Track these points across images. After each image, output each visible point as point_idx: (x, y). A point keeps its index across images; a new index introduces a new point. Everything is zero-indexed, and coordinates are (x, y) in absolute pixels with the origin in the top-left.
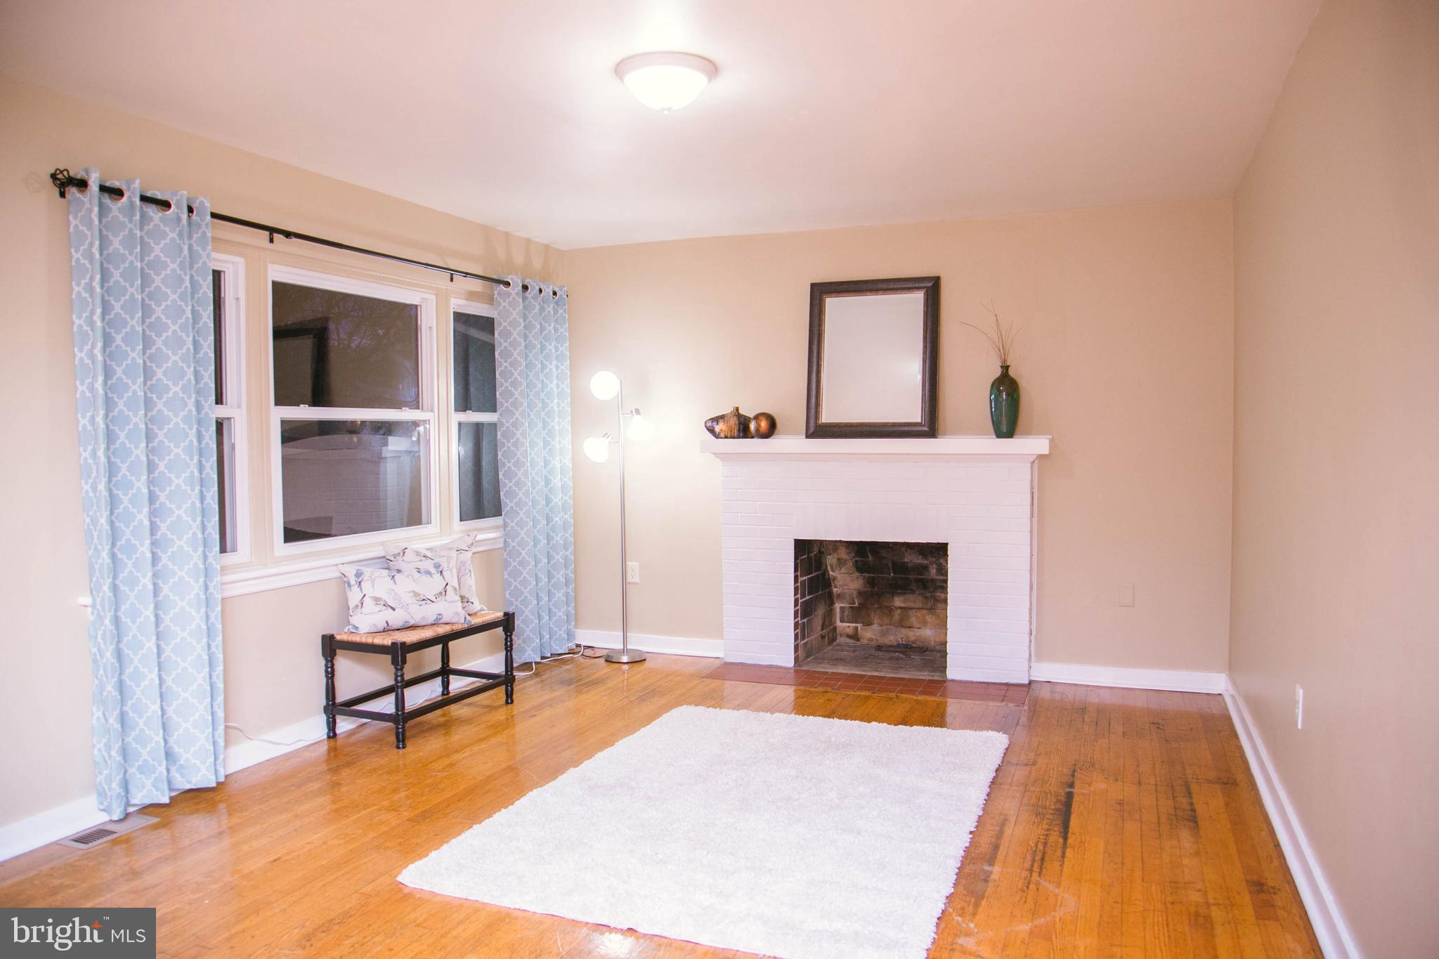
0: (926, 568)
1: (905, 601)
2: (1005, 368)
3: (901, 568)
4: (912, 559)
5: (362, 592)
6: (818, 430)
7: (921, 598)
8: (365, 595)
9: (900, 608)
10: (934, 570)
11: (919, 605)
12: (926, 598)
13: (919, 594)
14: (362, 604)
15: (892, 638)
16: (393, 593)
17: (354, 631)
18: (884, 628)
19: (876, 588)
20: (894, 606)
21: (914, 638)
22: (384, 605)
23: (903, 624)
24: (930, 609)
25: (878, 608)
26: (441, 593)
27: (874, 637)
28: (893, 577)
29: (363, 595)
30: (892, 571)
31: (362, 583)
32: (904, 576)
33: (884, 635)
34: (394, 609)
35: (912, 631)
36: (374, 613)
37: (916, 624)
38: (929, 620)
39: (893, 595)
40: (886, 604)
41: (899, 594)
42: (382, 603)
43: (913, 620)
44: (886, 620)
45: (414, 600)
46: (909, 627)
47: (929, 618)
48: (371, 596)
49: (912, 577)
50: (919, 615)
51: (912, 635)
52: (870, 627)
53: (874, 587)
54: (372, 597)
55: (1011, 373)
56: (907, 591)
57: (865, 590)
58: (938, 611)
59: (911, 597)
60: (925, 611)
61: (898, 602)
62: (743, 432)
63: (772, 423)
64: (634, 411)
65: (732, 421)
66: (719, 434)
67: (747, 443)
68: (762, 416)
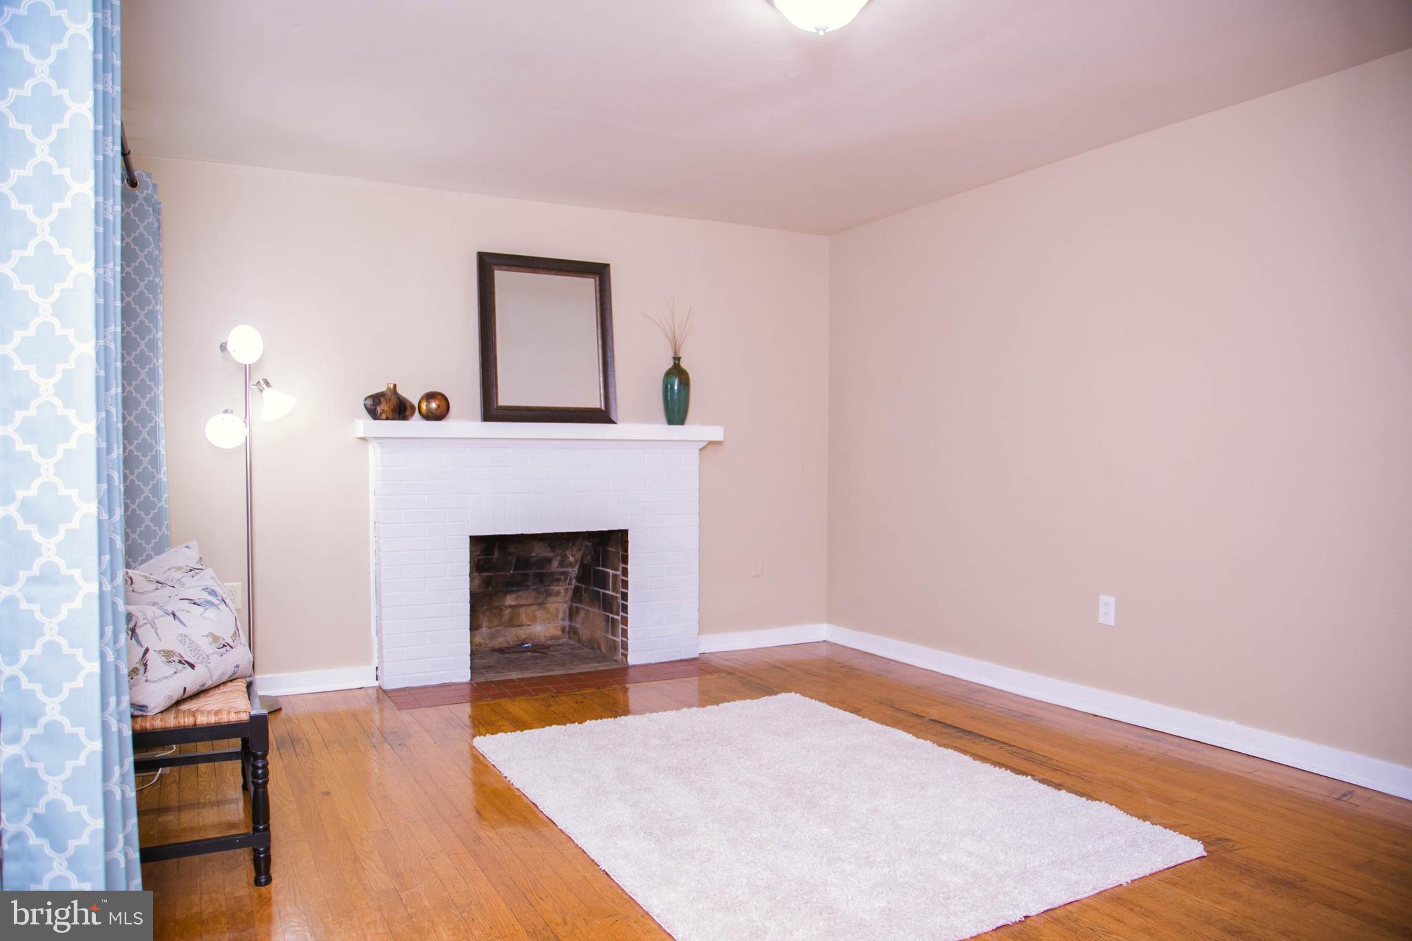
0: (549, 561)
1: (516, 599)
2: (677, 359)
3: (523, 563)
4: (540, 551)
5: (142, 646)
6: (492, 411)
7: (534, 593)
8: (147, 650)
9: (511, 607)
10: (557, 563)
11: (530, 601)
12: (539, 593)
13: (534, 589)
14: (146, 665)
15: (501, 640)
16: (188, 641)
17: (139, 713)
18: (493, 630)
19: (490, 588)
20: (504, 605)
21: (524, 637)
22: (180, 662)
23: (513, 622)
24: (540, 604)
25: (487, 609)
26: (235, 633)
27: (482, 641)
28: (513, 574)
29: (144, 649)
30: (513, 568)
31: (138, 631)
32: (524, 572)
33: (493, 638)
34: (192, 666)
35: (522, 629)
36: (167, 677)
37: (525, 621)
38: (540, 616)
39: (506, 593)
40: (496, 604)
41: (512, 592)
42: (176, 658)
43: (523, 618)
44: (496, 622)
45: (214, 647)
46: (519, 626)
47: (540, 614)
48: (158, 649)
49: (531, 572)
50: (529, 611)
51: (522, 633)
52: (478, 631)
53: (487, 588)
54: (159, 651)
55: (683, 364)
56: (522, 588)
57: (478, 591)
58: (548, 605)
59: (523, 594)
60: (535, 607)
61: (510, 600)
62: (400, 413)
63: (444, 403)
64: (262, 382)
65: (394, 400)
66: (381, 414)
67: (415, 425)
68: (430, 396)
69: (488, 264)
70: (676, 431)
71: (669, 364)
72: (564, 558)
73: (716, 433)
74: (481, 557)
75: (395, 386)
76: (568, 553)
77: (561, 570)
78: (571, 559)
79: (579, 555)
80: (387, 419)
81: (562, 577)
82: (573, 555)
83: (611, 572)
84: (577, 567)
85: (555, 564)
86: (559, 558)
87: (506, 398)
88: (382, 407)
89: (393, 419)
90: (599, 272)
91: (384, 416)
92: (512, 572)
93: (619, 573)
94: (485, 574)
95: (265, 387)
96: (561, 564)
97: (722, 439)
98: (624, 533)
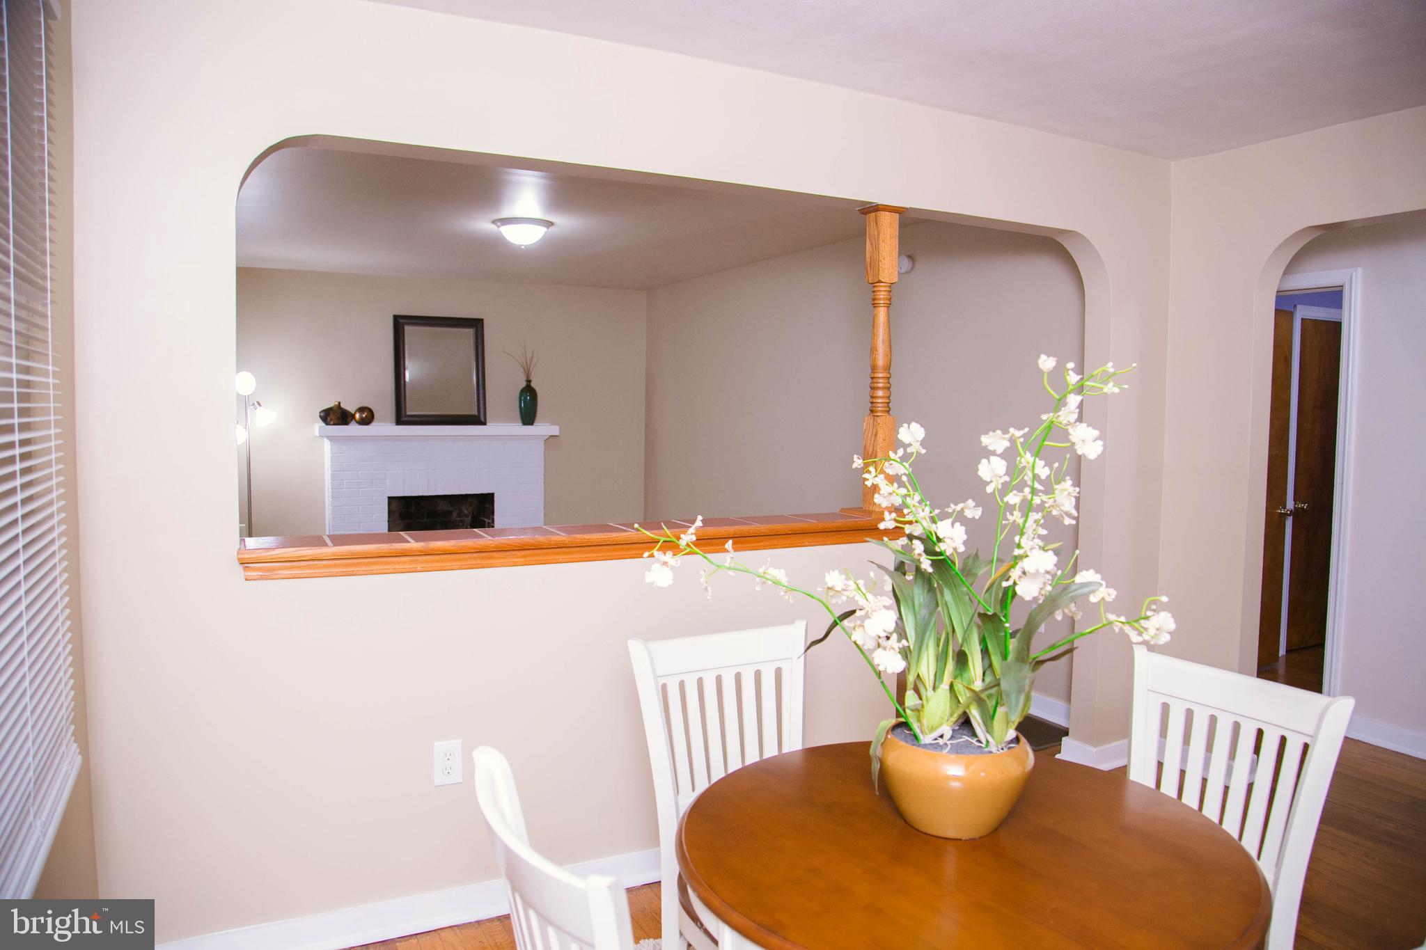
0: (450, 513)
2: (529, 382)
3: (432, 513)
4: (443, 507)
6: (401, 418)
30: (425, 517)
32: (433, 520)
49: (439, 520)
55: (533, 385)
62: (343, 420)
63: (370, 414)
64: (256, 403)
65: (339, 411)
66: (330, 421)
67: (353, 429)
68: (361, 410)
69: (399, 323)
70: (528, 430)
71: (524, 384)
72: (461, 510)
73: (555, 430)
74: (403, 510)
75: (339, 403)
76: (463, 508)
77: (459, 519)
78: (466, 512)
79: (471, 509)
80: (334, 424)
81: (461, 524)
82: (467, 509)
83: (487, 520)
84: (470, 517)
85: (455, 515)
86: (457, 511)
87: (411, 411)
88: (332, 416)
89: (338, 424)
90: (476, 324)
91: (332, 423)
92: (425, 520)
93: (490, 521)
94: (406, 521)
95: (258, 406)
96: (459, 515)
97: (558, 434)
98: (492, 495)
